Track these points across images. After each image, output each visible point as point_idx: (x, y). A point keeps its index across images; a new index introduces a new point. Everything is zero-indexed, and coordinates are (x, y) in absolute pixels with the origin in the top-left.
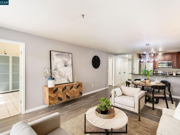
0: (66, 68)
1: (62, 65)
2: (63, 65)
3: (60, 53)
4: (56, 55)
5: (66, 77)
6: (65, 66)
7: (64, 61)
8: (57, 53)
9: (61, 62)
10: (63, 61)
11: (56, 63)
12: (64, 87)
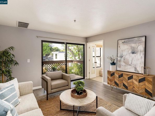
0: (134, 55)
1: (128, 51)
2: (130, 52)
3: (127, 40)
4: (123, 43)
5: (133, 65)
6: (133, 53)
7: (132, 47)
8: (123, 41)
9: (127, 49)
10: (130, 47)
11: (122, 51)
12: (120, 74)
